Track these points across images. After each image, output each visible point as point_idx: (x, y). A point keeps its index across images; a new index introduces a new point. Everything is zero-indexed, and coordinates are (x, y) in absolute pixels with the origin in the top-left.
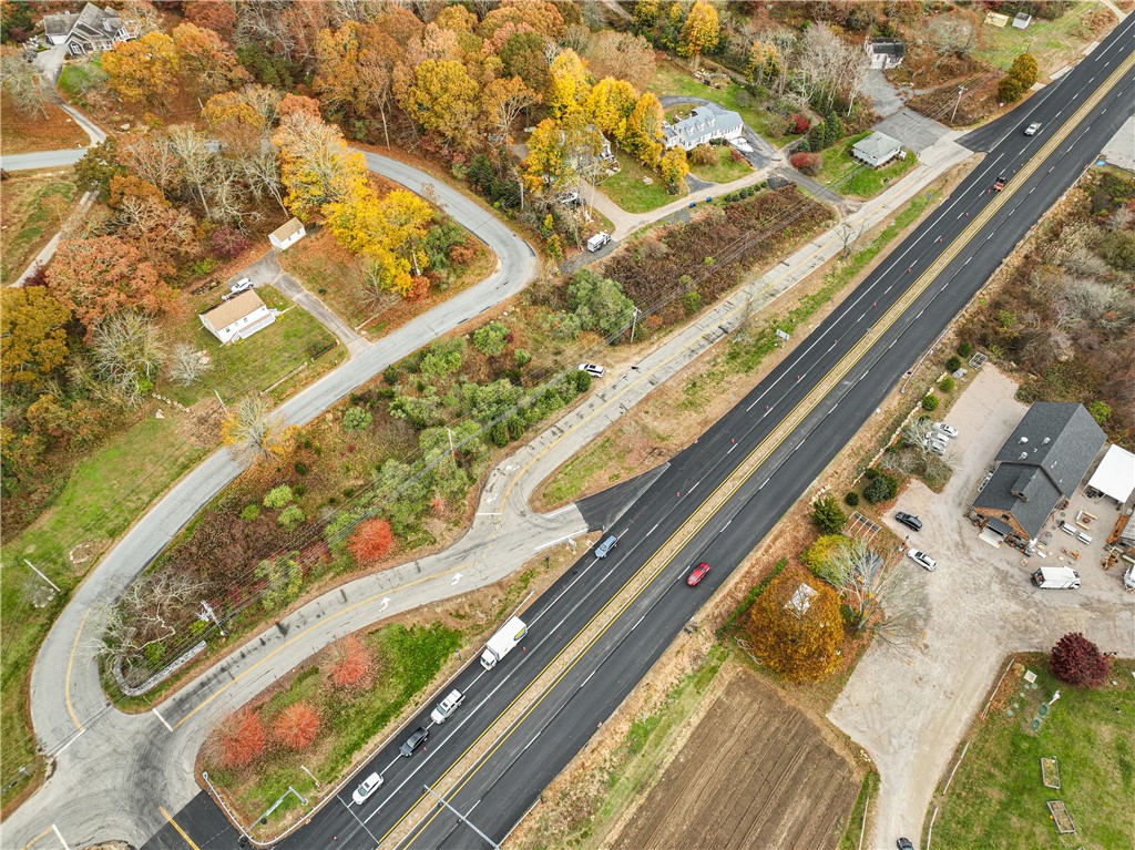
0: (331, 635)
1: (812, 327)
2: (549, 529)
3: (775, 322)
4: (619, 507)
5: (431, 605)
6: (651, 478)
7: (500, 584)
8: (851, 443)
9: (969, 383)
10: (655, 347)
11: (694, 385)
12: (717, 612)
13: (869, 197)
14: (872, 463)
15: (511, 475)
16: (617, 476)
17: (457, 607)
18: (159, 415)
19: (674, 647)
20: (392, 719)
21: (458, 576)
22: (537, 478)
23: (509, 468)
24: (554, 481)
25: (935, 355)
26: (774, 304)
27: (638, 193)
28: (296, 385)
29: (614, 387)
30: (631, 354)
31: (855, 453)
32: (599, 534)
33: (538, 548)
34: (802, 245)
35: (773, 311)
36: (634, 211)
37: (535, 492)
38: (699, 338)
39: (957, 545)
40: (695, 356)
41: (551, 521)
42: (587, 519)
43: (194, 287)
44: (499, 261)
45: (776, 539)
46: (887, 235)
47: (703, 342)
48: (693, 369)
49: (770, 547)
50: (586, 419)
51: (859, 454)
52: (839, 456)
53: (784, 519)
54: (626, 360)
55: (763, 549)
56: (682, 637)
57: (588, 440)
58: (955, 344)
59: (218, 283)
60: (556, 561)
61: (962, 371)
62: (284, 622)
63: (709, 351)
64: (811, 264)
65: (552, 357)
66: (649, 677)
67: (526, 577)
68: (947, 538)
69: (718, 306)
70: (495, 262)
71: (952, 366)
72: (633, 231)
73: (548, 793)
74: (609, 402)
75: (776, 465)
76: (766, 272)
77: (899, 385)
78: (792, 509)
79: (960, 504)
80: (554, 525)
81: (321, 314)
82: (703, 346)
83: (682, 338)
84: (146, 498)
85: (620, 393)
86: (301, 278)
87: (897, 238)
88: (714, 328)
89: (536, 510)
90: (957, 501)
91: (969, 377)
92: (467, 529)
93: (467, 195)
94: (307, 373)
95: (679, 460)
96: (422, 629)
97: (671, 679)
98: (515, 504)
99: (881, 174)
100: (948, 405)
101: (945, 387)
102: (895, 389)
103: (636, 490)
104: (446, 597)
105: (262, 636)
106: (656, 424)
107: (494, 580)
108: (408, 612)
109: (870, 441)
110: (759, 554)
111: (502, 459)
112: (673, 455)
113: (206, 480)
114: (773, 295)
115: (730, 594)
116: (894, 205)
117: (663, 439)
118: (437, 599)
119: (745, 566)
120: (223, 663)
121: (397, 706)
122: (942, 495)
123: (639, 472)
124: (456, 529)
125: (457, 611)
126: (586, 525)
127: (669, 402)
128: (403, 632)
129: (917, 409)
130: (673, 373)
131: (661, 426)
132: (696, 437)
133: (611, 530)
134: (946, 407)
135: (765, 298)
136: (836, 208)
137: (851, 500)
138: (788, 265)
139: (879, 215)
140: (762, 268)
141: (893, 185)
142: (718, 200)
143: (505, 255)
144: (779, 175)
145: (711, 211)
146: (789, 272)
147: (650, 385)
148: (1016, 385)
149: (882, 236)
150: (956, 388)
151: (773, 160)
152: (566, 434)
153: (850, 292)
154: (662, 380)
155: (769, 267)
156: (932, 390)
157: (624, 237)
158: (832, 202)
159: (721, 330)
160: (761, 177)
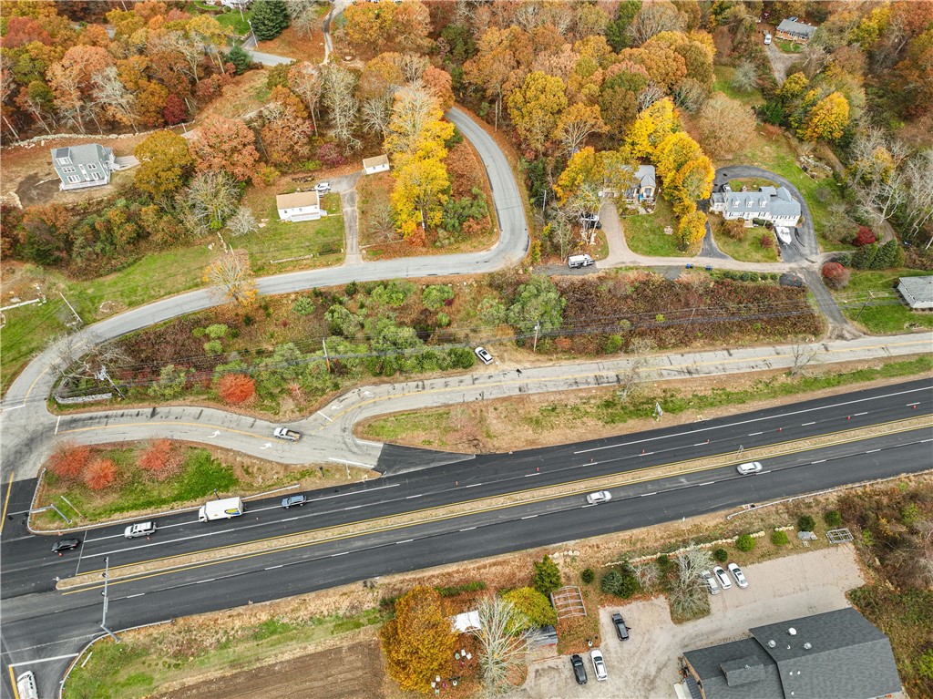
0: (171, 433)
1: (700, 418)
2: (350, 451)
3: (672, 396)
4: (410, 465)
5: (238, 453)
6: (451, 459)
7: (286, 467)
8: (635, 531)
9: (808, 550)
10: (551, 364)
11: (554, 409)
12: (398, 586)
13: (877, 333)
15: (363, 399)
16: (430, 443)
17: (249, 464)
18: (210, 247)
19: (345, 589)
20: (153, 508)
21: (269, 445)
22: (377, 411)
23: (367, 393)
24: (385, 420)
25: (797, 506)
26: (683, 381)
27: (651, 237)
28: (297, 265)
29: (490, 377)
30: (526, 359)
31: (631, 542)
32: (378, 475)
33: (331, 459)
34: (763, 345)
35: (679, 386)
36: (635, 250)
37: (367, 419)
38: (592, 375)
39: (646, 677)
40: (575, 387)
41: (357, 446)
42: (380, 460)
43: (296, 176)
44: (497, 244)
45: (495, 564)
46: (859, 375)
47: (592, 380)
48: (563, 396)
49: (485, 567)
50: (448, 389)
51: (635, 544)
52: (614, 535)
53: (517, 554)
54: (518, 362)
55: (477, 565)
56: (358, 586)
57: (435, 405)
58: (831, 507)
59: (313, 179)
60: (333, 475)
61: (812, 535)
62: (158, 410)
63: (590, 390)
64: (753, 364)
65: (468, 331)
66: (309, 596)
67: (306, 473)
68: (643, 665)
70: (494, 243)
71: (805, 524)
72: (619, 266)
73: (181, 621)
74: (476, 386)
75: (554, 508)
76: (705, 351)
77: (732, 511)
78: (531, 551)
79: (687, 646)
80: (356, 450)
81: (350, 227)
82: (588, 383)
83: (578, 368)
84: (162, 293)
85: (490, 383)
86: (361, 198)
87: (868, 383)
88: (612, 374)
89: (355, 432)
90: (686, 642)
91: (814, 545)
92: (304, 418)
93: (520, 185)
94: (308, 262)
95: (484, 459)
96: (219, 465)
97: (323, 608)
98: (347, 419)
99: (911, 318)
100: (765, 556)
101: (777, 540)
102: (723, 512)
103: (433, 461)
104: (250, 453)
105: (141, 410)
106: (495, 421)
107: (285, 461)
108: (222, 448)
109: (656, 541)
110: (471, 566)
111: (368, 385)
112: (484, 452)
113: (200, 299)
114: (689, 373)
115: (420, 581)
116: (894, 352)
117: (489, 436)
118: (243, 451)
119: (452, 568)
120: (110, 413)
121: (164, 502)
122: (678, 628)
123: (448, 449)
124: (297, 413)
125: (248, 467)
126: (375, 463)
127: (520, 411)
128: (208, 459)
129: (729, 541)
130: (544, 390)
131: (496, 426)
132: (515, 450)
133: (388, 478)
134: (762, 556)
135: (680, 372)
136: (830, 328)
137: (587, 576)
138: (730, 355)
139: (870, 353)
140: (703, 347)
141: (917, 333)
142: (718, 272)
143: (506, 241)
144: (799, 275)
145: (702, 278)
146: (725, 361)
147: (518, 390)
148: (861, 583)
149: (854, 373)
150: (790, 546)
151: (807, 259)
152: (424, 392)
153: (769, 407)
154: (530, 392)
155: (712, 348)
156: (762, 534)
157: (607, 267)
158: (831, 320)
159: (616, 379)
160: (779, 269)
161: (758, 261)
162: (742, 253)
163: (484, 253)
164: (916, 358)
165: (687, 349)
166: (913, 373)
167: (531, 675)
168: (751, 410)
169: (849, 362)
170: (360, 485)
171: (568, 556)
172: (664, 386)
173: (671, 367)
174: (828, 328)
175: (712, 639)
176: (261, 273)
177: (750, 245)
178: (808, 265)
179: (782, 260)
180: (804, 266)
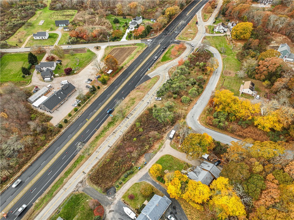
1: (103, 125)
4: (143, 79)
6: (138, 84)
7: (159, 67)
8: (97, 98)
14: (93, 95)
16: (145, 83)
21: (166, 66)
24: (157, 80)
25: (69, 123)
26: (113, 130)
29: (152, 98)
32: (145, 75)
34: (103, 157)
35: (114, 128)
36: (167, 155)
37: (159, 78)
38: (134, 114)
40: (134, 109)
41: (154, 75)
42: (148, 76)
44: (200, 124)
45: (114, 79)
47: (132, 113)
48: (134, 106)
51: (95, 97)
52: (100, 95)
53: (112, 83)
54: (151, 104)
56: (128, 66)
57: (153, 87)
60: (151, 70)
62: (187, 57)
63: (131, 111)
67: (155, 68)
69: (130, 125)
71: (66, 121)
72: (163, 146)
73: (142, 51)
74: (151, 95)
75: (113, 91)
77: (82, 113)
82: (132, 112)
83: (138, 113)
85: (150, 97)
88: (130, 118)
89: (158, 76)
92: (168, 71)
95: (133, 88)
101: (70, 115)
103: (141, 82)
109: (92, 100)
110: (117, 77)
112: (135, 89)
114: (114, 133)
116: (62, 191)
119: (119, 75)
120: (192, 52)
123: (141, 85)
129: (80, 109)
130: (139, 104)
131: (139, 93)
132: (130, 93)
134: (72, 112)
135: (116, 131)
136: (87, 183)
137: (99, 88)
138: (109, 146)
139: (69, 183)
141: (56, 209)
142: (136, 171)
143: (199, 126)
144: (110, 198)
145: (138, 164)
146: (108, 143)
147: (144, 100)
148: (51, 121)
149: (71, 171)
150: (67, 117)
151: (113, 211)
153: (89, 141)
154: (141, 102)
156: (74, 114)
157: (166, 142)
158: (88, 187)
159: (128, 117)
160: (119, 194)
161: (128, 190)
162: (136, 188)
163: (198, 118)
164: (54, 194)
165: (120, 138)
166: (53, 187)
168: (93, 136)
169: (74, 173)
170: (146, 72)
171: (104, 88)
172: (117, 125)
173: (120, 130)
174: (88, 182)
175: (73, 96)
176: (222, 77)
177: (137, 194)
178: (110, 208)
179: (121, 200)
180: (112, 205)
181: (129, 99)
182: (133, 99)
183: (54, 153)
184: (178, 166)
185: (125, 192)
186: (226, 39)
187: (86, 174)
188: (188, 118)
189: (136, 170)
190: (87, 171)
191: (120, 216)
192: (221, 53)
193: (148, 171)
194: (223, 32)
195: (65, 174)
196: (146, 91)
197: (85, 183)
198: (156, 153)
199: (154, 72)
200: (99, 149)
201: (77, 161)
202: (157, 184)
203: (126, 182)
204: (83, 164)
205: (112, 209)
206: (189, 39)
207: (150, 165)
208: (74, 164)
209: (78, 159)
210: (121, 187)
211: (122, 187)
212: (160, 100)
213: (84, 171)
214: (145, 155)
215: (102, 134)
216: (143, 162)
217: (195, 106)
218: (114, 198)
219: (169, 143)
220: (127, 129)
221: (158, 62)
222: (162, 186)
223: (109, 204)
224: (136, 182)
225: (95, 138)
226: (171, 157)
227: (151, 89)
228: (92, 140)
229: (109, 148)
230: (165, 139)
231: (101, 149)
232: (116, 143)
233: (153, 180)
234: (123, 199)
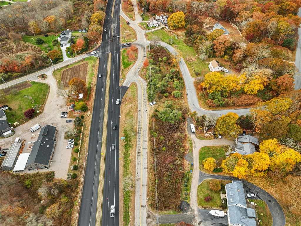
1: (120, 152)
3: (131, 147)
4: (122, 91)
5: (132, 67)
7: (127, 74)
10: (148, 118)
12: (93, 89)
14: (83, 127)
15: (143, 83)
16: (127, 94)
17: (129, 69)
18: (197, 56)
19: (96, 82)
21: (133, 71)
22: (138, 86)
23: (145, 84)
26: (135, 151)
29: (145, 105)
32: (120, 86)
33: (126, 80)
34: (148, 182)
35: (134, 149)
36: (202, 148)
37: (136, 84)
38: (142, 127)
39: (58, 124)
40: (138, 122)
41: (129, 83)
42: (124, 86)
44: (204, 109)
45: (92, 102)
47: (140, 126)
48: (136, 119)
51: (87, 128)
52: (91, 123)
53: (93, 106)
54: (150, 111)
57: (138, 95)
60: (122, 80)
62: (145, 57)
64: (139, 174)
67: (124, 76)
69: (147, 139)
71: (76, 168)
72: (193, 142)
73: (98, 65)
74: (143, 102)
75: (101, 114)
76: (148, 161)
77: (87, 150)
78: (93, 108)
79: (60, 133)
82: (139, 125)
88: (142, 132)
89: (133, 82)
91: (70, 168)
92: (139, 75)
96: (130, 66)
98: (137, 81)
101: (75, 160)
102: (87, 148)
103: (122, 94)
104: (131, 69)
105: (146, 55)
106: (131, 105)
108: (133, 65)
109: (86, 132)
110: (93, 99)
111: (147, 84)
112: (122, 103)
114: (138, 153)
117: (126, 104)
119: (94, 96)
120: (146, 52)
121: (123, 60)
122: (64, 132)
123: (124, 97)
124: (141, 74)
128: (131, 64)
129: (80, 148)
130: (138, 115)
131: (129, 106)
132: (121, 109)
133: (119, 88)
134: (73, 155)
135: (139, 150)
136: (155, 214)
137: (83, 117)
138: (145, 168)
140: (150, 161)
142: (190, 176)
143: (205, 111)
144: (189, 213)
145: (186, 169)
146: (142, 166)
147: (140, 110)
148: (55, 177)
149: (128, 213)
150: (72, 162)
151: (201, 222)
152: (143, 93)
153: (120, 174)
154: (138, 113)
155: (149, 163)
156: (78, 156)
157: (192, 138)
158: (159, 216)
159: (139, 132)
160: (193, 204)
161: (198, 196)
162: (203, 190)
163: (199, 106)
165: (149, 155)
167: (68, 107)
168: (120, 168)
169: (134, 213)
170: (118, 84)
171: (89, 115)
172: (134, 145)
173: (142, 148)
174: (155, 213)
175: (59, 138)
176: (188, 65)
177: (208, 194)
178: (197, 221)
179: (199, 208)
180: (196, 218)
181: (124, 115)
182: (129, 113)
183: (92, 208)
184: (219, 151)
185: (197, 199)
186: (165, 31)
187: (146, 207)
188: (191, 109)
189: (188, 175)
190: (145, 203)
191: (211, 222)
192: (170, 44)
193: (199, 170)
194: (158, 26)
195: (124, 220)
196: (134, 101)
197: (153, 215)
198: (192, 151)
199: (127, 81)
200: (138, 176)
201: (125, 201)
202: (216, 176)
203: (190, 190)
204: (135, 200)
205: (199, 221)
206: (134, 40)
207: (196, 164)
208: (126, 205)
209: (124, 197)
210: (190, 198)
211: (190, 196)
212: (155, 104)
213: (142, 205)
214: (185, 157)
215: (126, 161)
216: (188, 164)
217: (188, 96)
218: (192, 211)
219: (195, 137)
220: (148, 143)
221: (122, 70)
222: (221, 175)
223: (192, 218)
224: (197, 185)
225: (124, 168)
226: (206, 148)
227: (137, 97)
228: (122, 172)
229: (146, 169)
230: (189, 135)
231: (140, 175)
232: (149, 162)
233: (210, 175)
234: (201, 206)
